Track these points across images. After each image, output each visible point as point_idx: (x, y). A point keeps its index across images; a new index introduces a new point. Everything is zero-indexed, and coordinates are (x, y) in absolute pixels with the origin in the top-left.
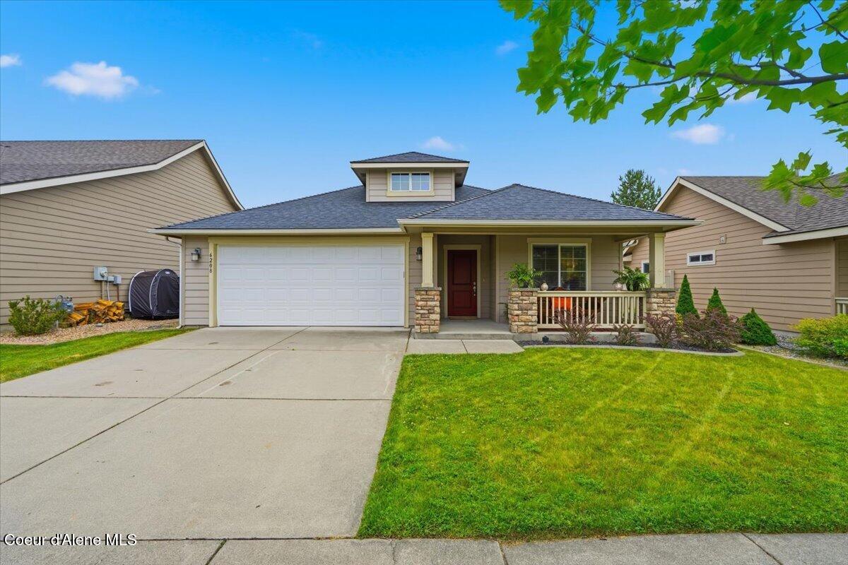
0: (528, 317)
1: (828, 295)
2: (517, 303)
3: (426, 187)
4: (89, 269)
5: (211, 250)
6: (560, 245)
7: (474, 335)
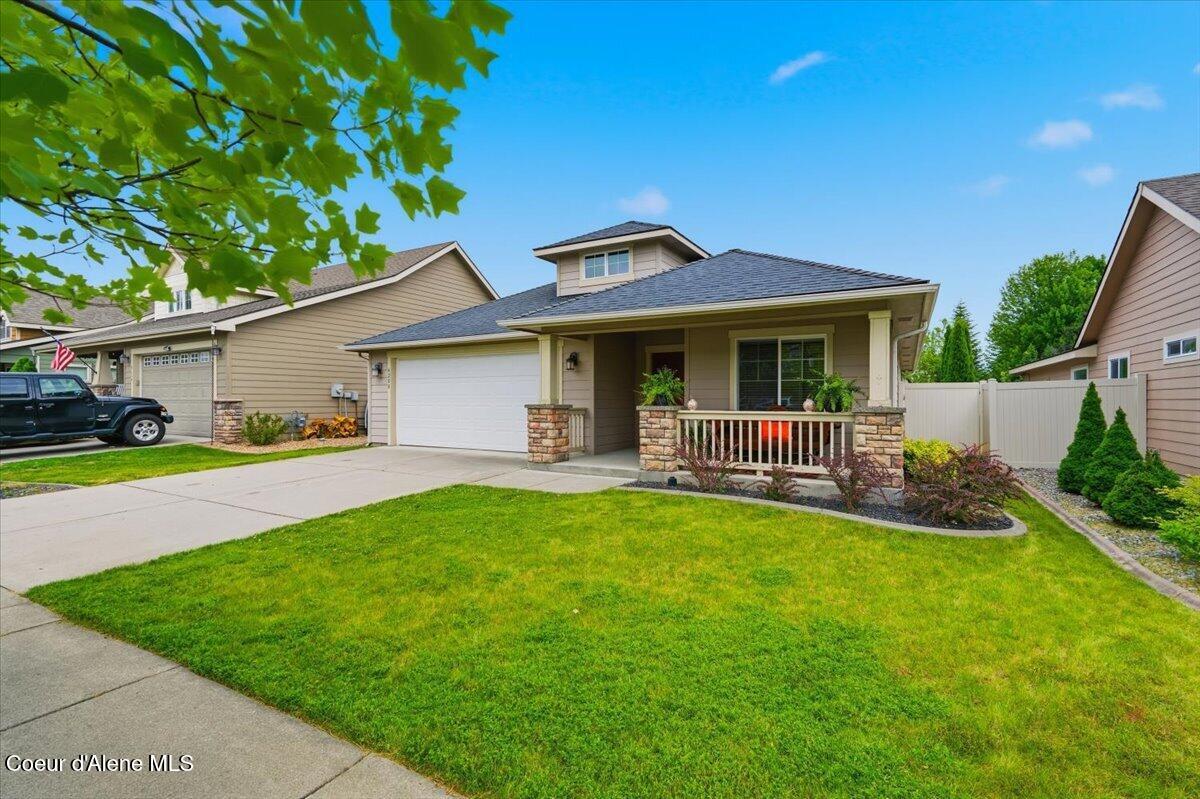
0: (658, 448)
2: (646, 428)
3: (624, 269)
4: (325, 386)
5: (389, 366)
6: (781, 339)
7: (593, 469)
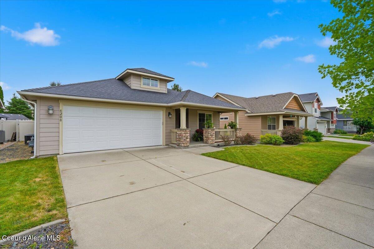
0: (213, 138)
1: (260, 129)
3: (156, 86)
5: (61, 108)
6: (206, 113)
